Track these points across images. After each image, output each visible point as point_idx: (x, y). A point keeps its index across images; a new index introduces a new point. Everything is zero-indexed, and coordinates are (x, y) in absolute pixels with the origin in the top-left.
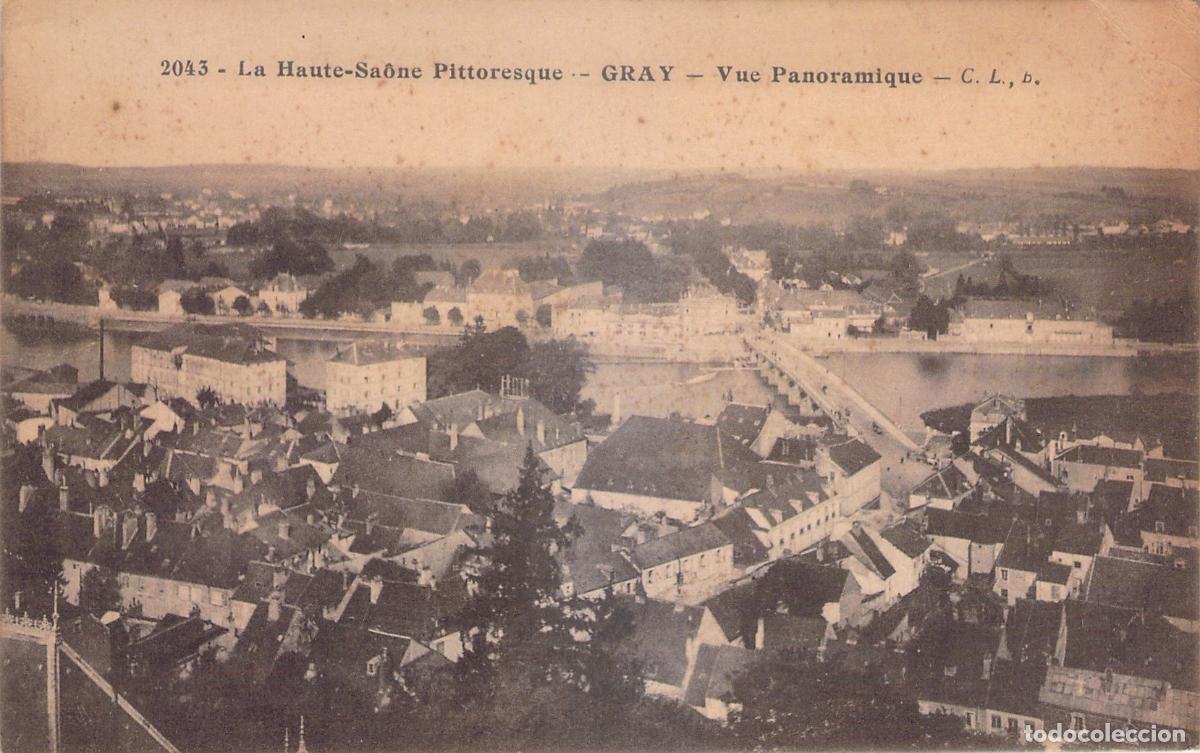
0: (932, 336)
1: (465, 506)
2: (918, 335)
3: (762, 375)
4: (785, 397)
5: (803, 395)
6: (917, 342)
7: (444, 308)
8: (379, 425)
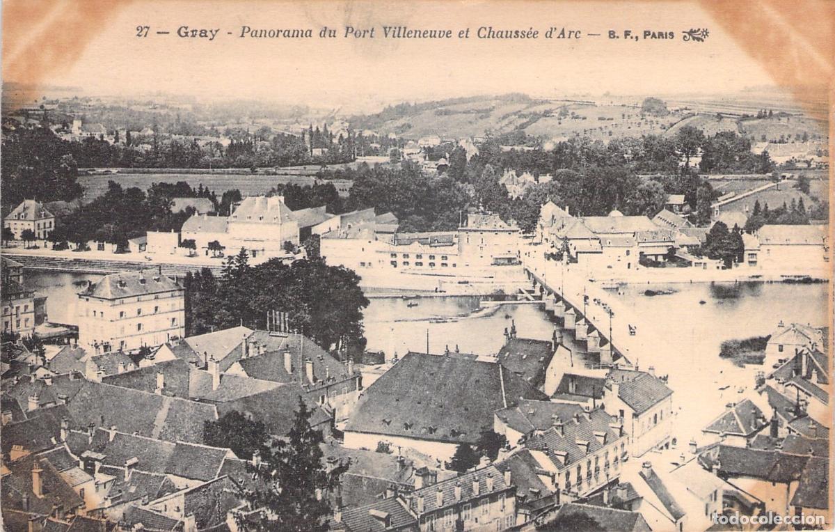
0: (728, 266)
1: (229, 449)
2: (712, 264)
3: (547, 308)
4: (572, 333)
5: (591, 329)
6: (712, 272)
7: (202, 240)
8: (137, 364)
